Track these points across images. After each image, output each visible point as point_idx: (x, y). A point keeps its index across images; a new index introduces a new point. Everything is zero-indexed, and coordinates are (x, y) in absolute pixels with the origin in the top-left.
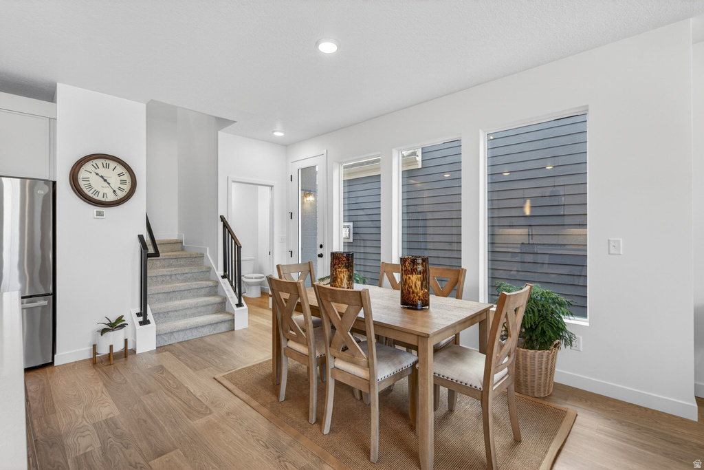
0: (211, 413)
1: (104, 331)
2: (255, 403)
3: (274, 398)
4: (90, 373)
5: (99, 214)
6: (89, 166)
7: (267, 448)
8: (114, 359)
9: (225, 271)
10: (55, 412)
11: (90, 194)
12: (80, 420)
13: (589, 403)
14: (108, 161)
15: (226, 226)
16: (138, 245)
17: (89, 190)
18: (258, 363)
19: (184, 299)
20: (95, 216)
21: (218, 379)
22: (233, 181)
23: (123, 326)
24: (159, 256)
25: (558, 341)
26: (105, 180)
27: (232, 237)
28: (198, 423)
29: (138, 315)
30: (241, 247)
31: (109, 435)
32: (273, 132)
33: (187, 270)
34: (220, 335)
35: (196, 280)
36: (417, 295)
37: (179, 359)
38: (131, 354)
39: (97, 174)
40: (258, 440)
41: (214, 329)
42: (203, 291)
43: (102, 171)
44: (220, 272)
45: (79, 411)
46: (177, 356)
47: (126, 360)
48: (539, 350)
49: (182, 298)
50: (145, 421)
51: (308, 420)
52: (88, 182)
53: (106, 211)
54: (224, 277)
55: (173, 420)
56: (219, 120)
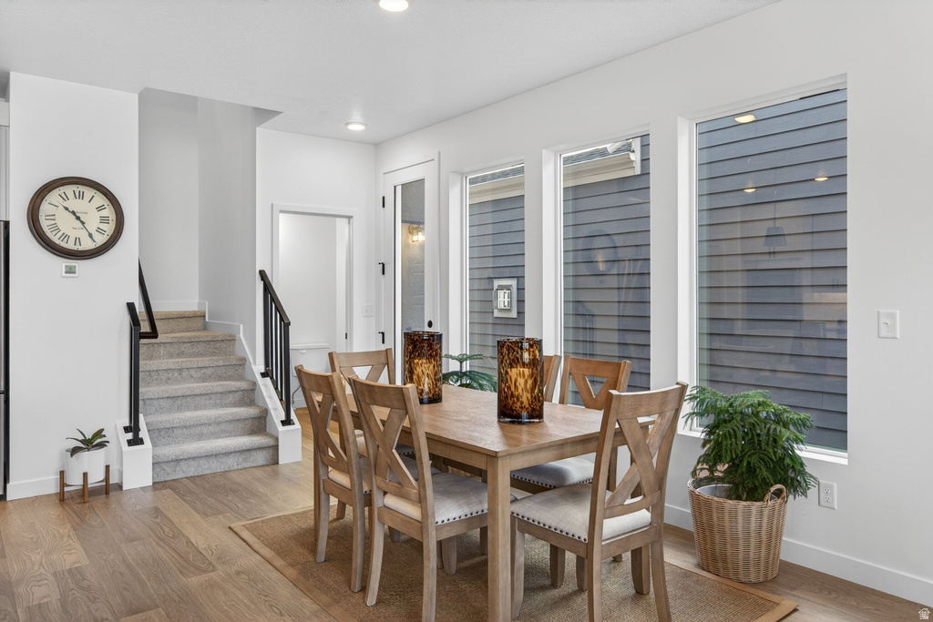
0: (214, 569)
1: (75, 451)
2: (279, 562)
3: (310, 558)
4: (54, 511)
5: (70, 271)
6: (54, 197)
7: (282, 615)
8: (89, 496)
9: (267, 364)
10: (5, 557)
11: (55, 239)
12: (36, 568)
13: (834, 595)
14: (82, 188)
15: (268, 289)
16: (127, 319)
17: (54, 233)
18: (301, 511)
19: (201, 409)
20: (64, 274)
21: (235, 530)
22: (281, 212)
23: (102, 445)
24: (156, 337)
25: (779, 486)
26: (78, 218)
27: (276, 307)
28: (194, 581)
29: (127, 430)
30: (289, 324)
31: (72, 586)
32: (347, 124)
33: (205, 361)
34: (253, 470)
35: (220, 378)
36: (518, 399)
37: (184, 500)
38: (115, 490)
39: (67, 209)
40: (271, 606)
41: (245, 460)
42: (231, 398)
43: (74, 204)
44: (259, 367)
45: (36, 558)
46: (181, 496)
47: (107, 497)
48: (746, 500)
49: (196, 408)
50: (122, 574)
51: (350, 587)
52: (54, 222)
53: (80, 265)
54: (264, 375)
55: (161, 576)
56: (257, 110)
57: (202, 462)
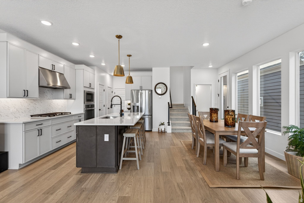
0: (175, 146)
1: (160, 125)
3: (190, 148)
6: (158, 86)
8: (162, 133)
11: (158, 92)
14: (162, 84)
15: (193, 100)
16: (168, 105)
21: (181, 141)
22: (196, 85)
23: (164, 125)
24: (172, 108)
27: (194, 103)
28: (171, 147)
29: (168, 123)
32: (209, 66)
33: (182, 113)
37: (175, 136)
38: (166, 132)
56: (191, 66)
57: (180, 130)
